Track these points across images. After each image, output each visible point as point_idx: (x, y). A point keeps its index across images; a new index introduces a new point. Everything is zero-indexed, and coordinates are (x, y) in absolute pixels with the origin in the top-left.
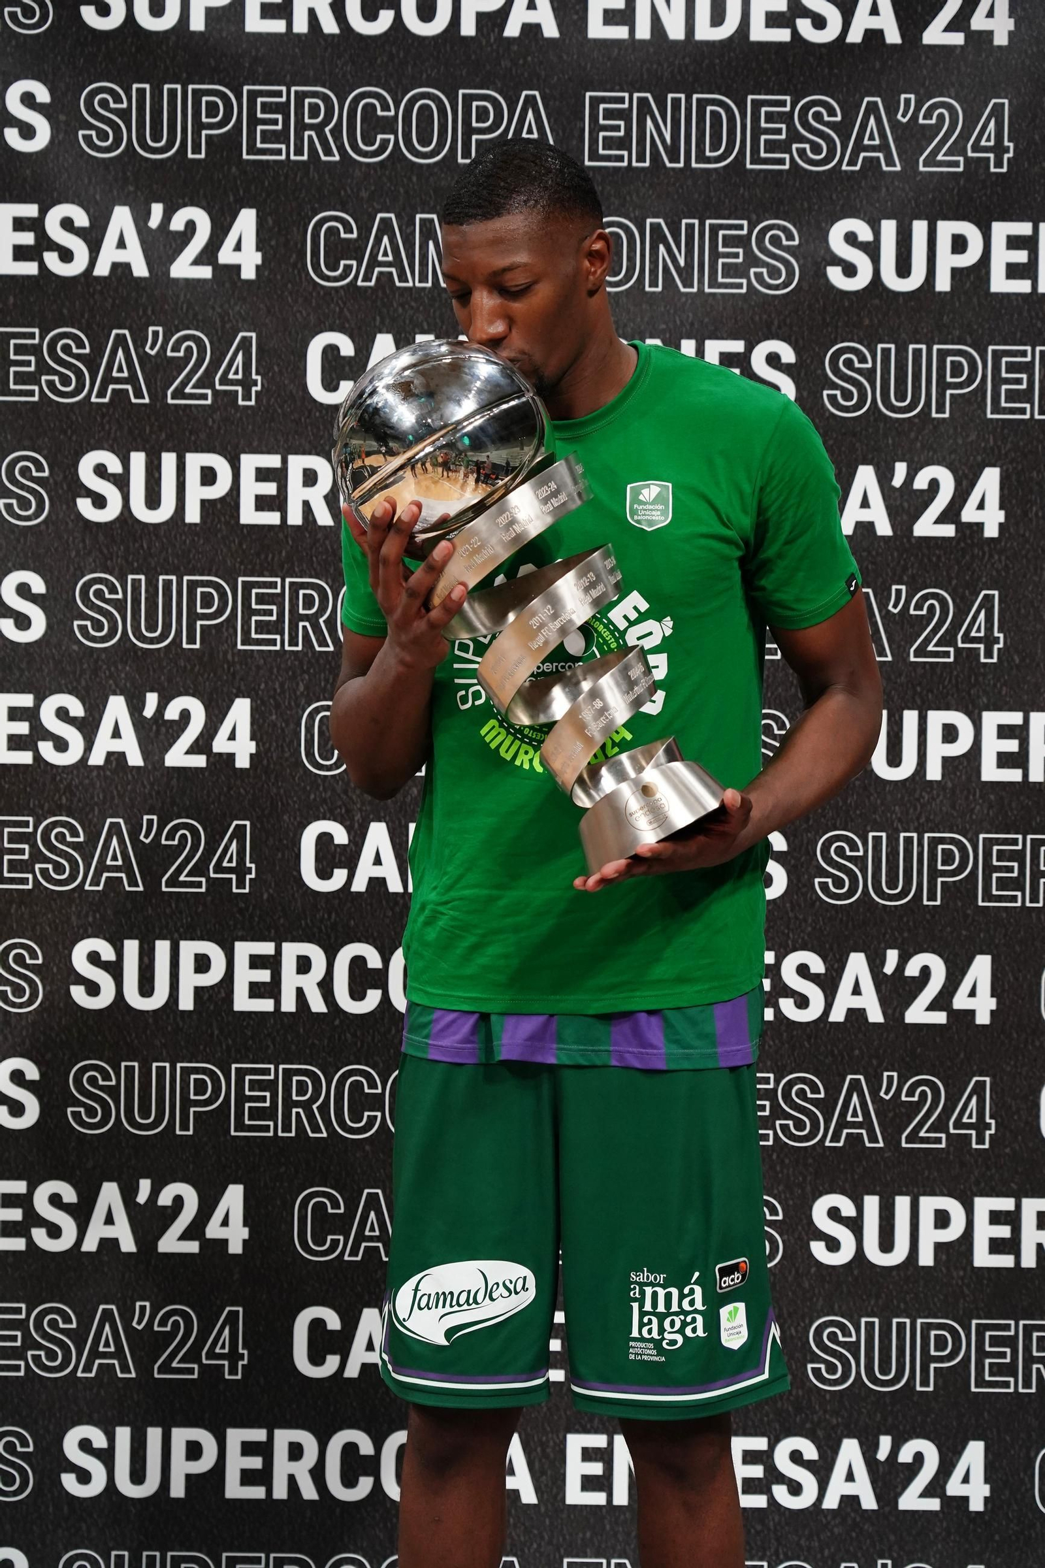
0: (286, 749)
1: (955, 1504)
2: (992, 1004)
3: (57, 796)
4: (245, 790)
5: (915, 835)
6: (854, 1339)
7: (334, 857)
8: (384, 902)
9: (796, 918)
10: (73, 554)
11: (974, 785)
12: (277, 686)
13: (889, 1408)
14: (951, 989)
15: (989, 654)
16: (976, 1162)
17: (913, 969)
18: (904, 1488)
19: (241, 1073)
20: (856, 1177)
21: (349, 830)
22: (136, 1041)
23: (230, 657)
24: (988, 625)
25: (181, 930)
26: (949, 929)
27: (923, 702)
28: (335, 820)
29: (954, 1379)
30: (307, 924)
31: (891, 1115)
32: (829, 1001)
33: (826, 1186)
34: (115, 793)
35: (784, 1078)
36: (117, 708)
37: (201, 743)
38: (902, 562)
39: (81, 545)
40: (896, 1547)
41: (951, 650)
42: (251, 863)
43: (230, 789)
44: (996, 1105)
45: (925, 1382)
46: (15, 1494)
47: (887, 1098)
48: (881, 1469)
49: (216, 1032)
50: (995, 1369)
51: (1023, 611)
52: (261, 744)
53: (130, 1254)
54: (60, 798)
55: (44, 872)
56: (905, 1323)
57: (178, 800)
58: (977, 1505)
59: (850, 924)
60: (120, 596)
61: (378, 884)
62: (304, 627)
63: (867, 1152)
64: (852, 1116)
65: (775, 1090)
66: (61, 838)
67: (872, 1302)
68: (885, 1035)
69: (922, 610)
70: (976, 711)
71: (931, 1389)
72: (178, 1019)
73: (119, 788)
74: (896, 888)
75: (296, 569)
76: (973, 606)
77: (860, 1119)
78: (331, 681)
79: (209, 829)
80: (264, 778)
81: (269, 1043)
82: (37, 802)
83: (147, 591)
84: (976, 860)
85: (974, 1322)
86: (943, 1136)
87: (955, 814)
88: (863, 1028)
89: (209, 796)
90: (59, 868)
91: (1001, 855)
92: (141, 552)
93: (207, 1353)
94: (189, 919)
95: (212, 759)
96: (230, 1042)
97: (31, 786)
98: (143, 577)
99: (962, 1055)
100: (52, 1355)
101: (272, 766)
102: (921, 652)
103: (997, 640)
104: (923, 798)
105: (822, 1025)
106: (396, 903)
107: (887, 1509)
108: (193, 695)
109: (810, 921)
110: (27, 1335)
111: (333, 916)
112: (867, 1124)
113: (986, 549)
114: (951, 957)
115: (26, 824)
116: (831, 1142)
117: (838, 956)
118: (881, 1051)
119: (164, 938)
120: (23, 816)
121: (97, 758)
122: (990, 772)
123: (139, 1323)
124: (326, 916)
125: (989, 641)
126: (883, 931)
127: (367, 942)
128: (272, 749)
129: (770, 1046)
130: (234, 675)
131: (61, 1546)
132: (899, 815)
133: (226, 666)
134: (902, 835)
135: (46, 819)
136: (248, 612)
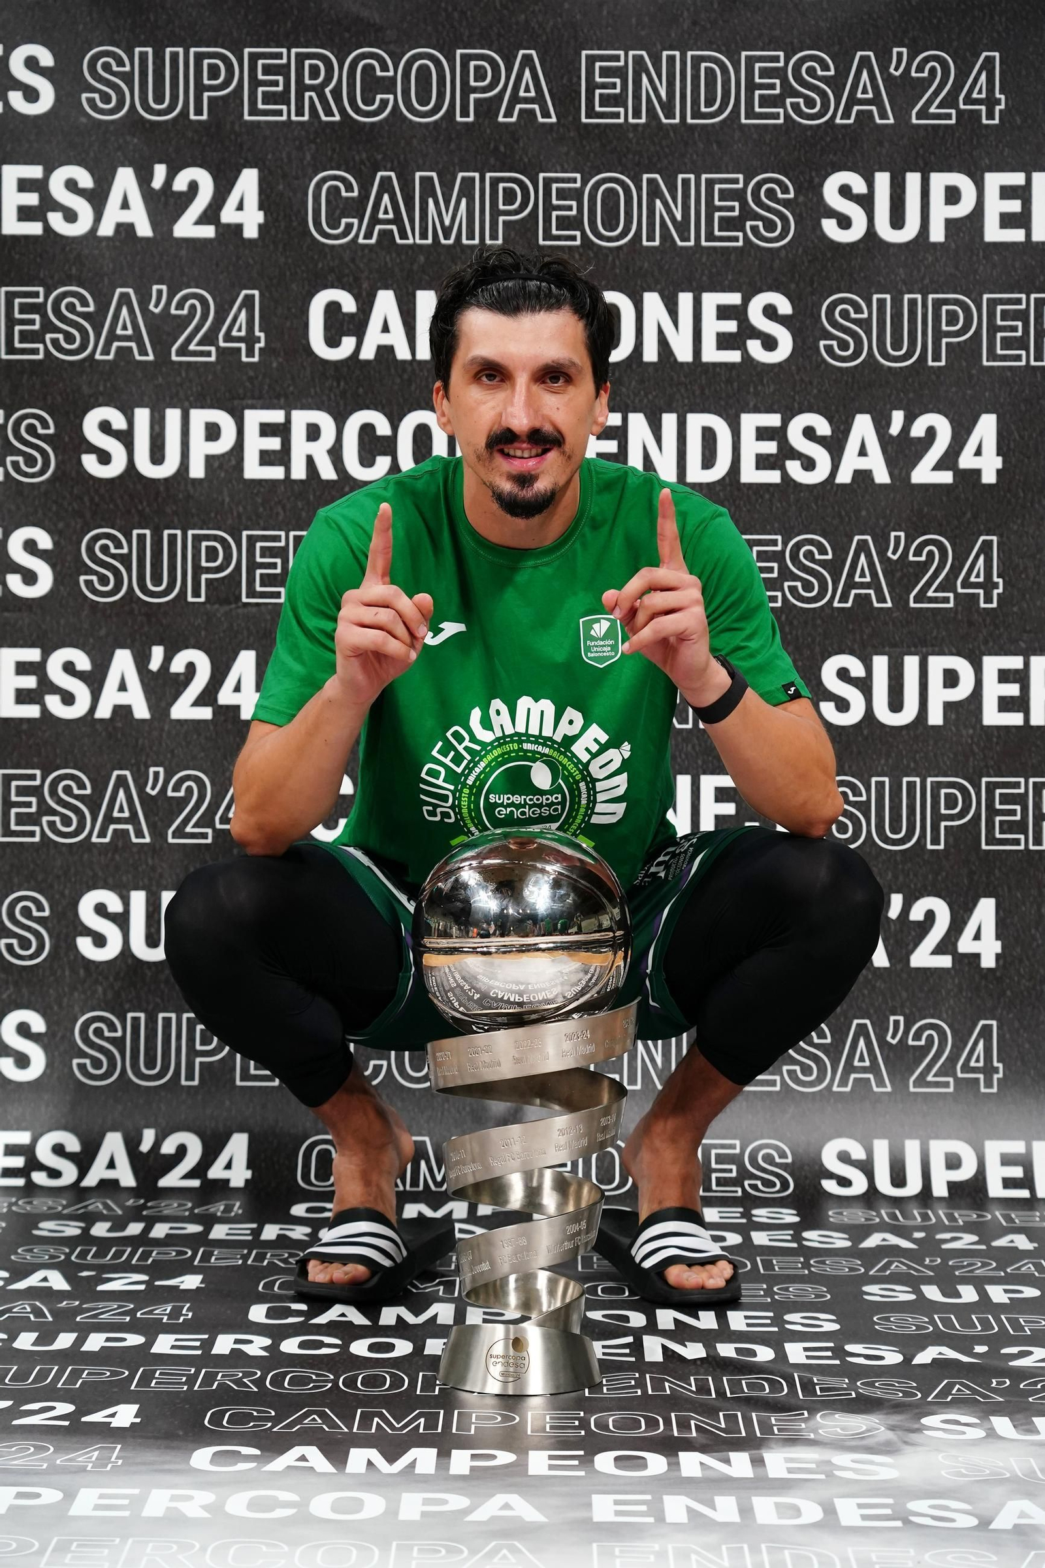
0: (294, 218)
1: (966, 961)
2: (998, 462)
3: (67, 267)
4: (253, 258)
5: (919, 297)
6: (864, 798)
7: (342, 325)
8: (393, 371)
9: (802, 380)
10: (81, 27)
11: (977, 246)
12: (284, 155)
13: (900, 866)
14: (957, 448)
15: (990, 116)
16: (984, 620)
17: (918, 429)
18: (916, 945)
19: (252, 540)
20: (865, 637)
21: (357, 298)
22: (147, 510)
23: (237, 128)
24: (989, 87)
25: (192, 399)
26: (954, 389)
27: (926, 164)
28: (343, 288)
29: (965, 837)
30: (316, 393)
31: (898, 574)
32: (836, 463)
33: (835, 646)
34: (124, 262)
35: (791, 539)
36: (125, 179)
37: (209, 212)
38: (903, 25)
39: (88, 19)
40: (908, 1004)
41: (953, 112)
42: (260, 331)
43: (238, 258)
44: (1004, 564)
45: (935, 841)
46: (31, 957)
47: (895, 557)
48: (893, 927)
49: (227, 500)
50: (1005, 827)
51: (1024, 73)
52: (268, 214)
53: (143, 721)
54: (70, 269)
55: (55, 342)
56: (915, 782)
57: (186, 270)
58: (988, 962)
59: (856, 386)
60: (127, 68)
61: (386, 351)
62: (311, 98)
63: (876, 613)
64: (860, 577)
65: (783, 552)
66: (71, 308)
67: (883, 761)
68: (892, 496)
69: (923, 72)
70: (979, 173)
71: (942, 847)
72: (190, 487)
73: (129, 258)
74: (901, 349)
75: (302, 39)
76: (974, 67)
77: (868, 579)
78: (337, 150)
79: (218, 300)
80: (271, 247)
81: (280, 510)
82: (47, 273)
83: (154, 63)
84: (980, 320)
85: (984, 780)
86: (951, 595)
87: (959, 275)
88: (870, 490)
89: (217, 265)
90: (70, 338)
91: (1005, 315)
92: (149, 25)
93: (221, 818)
94: (199, 388)
95: (221, 230)
96: (241, 509)
97: (41, 256)
98: (150, 50)
99: (969, 515)
100: (67, 821)
101: (280, 236)
102: (922, 114)
103: (998, 102)
104: (927, 259)
105: (829, 487)
106: (404, 370)
107: (899, 967)
108: (201, 166)
109: (815, 383)
110: (42, 801)
111: (342, 384)
112: (875, 584)
113: (986, 10)
114: (956, 417)
115: (37, 295)
116: (839, 602)
117: (843, 418)
118: (888, 512)
119: (174, 407)
120: (34, 286)
121: (106, 229)
122: (993, 233)
123: (153, 788)
124: (335, 384)
125: (991, 102)
126: (889, 392)
127: (376, 409)
128: (280, 218)
129: (777, 508)
130: (241, 146)
131: (77, 1009)
132: (903, 276)
133: (233, 137)
134: (906, 297)
135: (56, 289)
136: (255, 83)
